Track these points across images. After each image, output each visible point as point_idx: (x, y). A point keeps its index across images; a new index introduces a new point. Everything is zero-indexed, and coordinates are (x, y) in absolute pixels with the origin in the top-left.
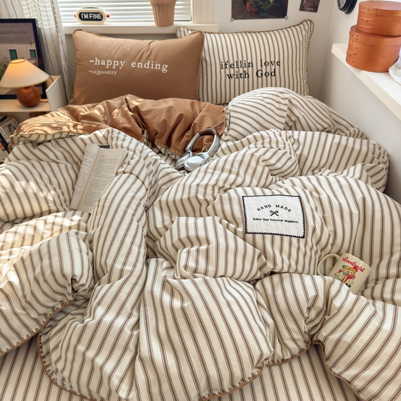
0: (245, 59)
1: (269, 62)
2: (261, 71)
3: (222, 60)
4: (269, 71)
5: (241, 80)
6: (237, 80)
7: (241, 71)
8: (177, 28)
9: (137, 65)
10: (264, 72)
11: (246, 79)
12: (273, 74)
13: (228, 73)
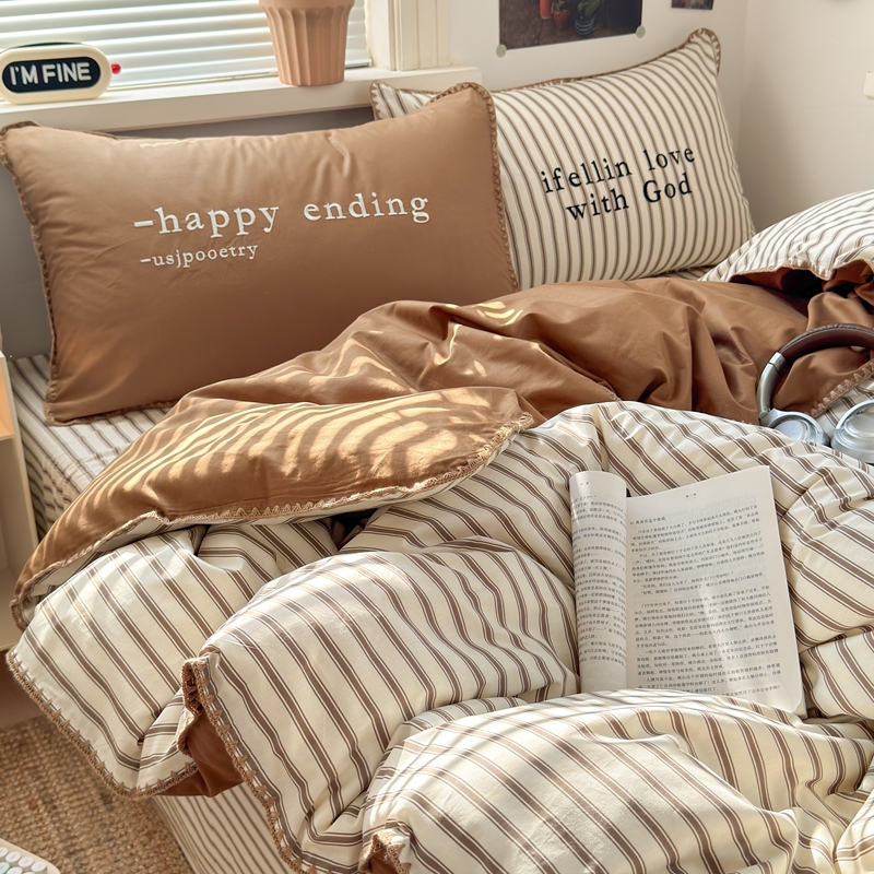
0: (603, 155)
1: (666, 154)
2: (654, 182)
3: (542, 167)
4: (672, 180)
5: (609, 217)
6: (597, 219)
7: (604, 193)
8: (372, 88)
9: (323, 212)
10: (662, 187)
11: (620, 213)
12: (684, 187)
13: (568, 203)
